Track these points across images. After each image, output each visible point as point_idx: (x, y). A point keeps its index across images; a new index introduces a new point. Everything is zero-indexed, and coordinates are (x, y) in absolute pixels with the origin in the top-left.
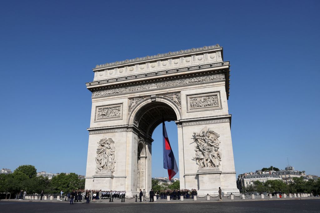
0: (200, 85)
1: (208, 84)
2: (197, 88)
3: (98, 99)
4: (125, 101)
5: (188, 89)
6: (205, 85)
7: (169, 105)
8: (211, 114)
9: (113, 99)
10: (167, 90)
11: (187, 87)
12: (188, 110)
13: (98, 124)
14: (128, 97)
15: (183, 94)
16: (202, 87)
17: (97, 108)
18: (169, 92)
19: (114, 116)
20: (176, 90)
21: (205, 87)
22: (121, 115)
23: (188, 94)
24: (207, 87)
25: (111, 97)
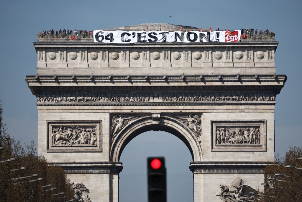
0: (235, 107)
1: (247, 107)
2: (230, 111)
3: (51, 107)
4: (105, 118)
5: (215, 111)
6: (243, 107)
7: (182, 133)
8: (249, 157)
9: (80, 111)
10: (181, 107)
11: (214, 107)
12: (212, 148)
13: (54, 156)
14: (111, 111)
15: (207, 118)
16: (238, 111)
17: (50, 125)
18: (183, 111)
19: (83, 143)
20: (196, 109)
21: (242, 111)
22: (98, 143)
23: (215, 119)
24: (246, 111)
25: (77, 107)
